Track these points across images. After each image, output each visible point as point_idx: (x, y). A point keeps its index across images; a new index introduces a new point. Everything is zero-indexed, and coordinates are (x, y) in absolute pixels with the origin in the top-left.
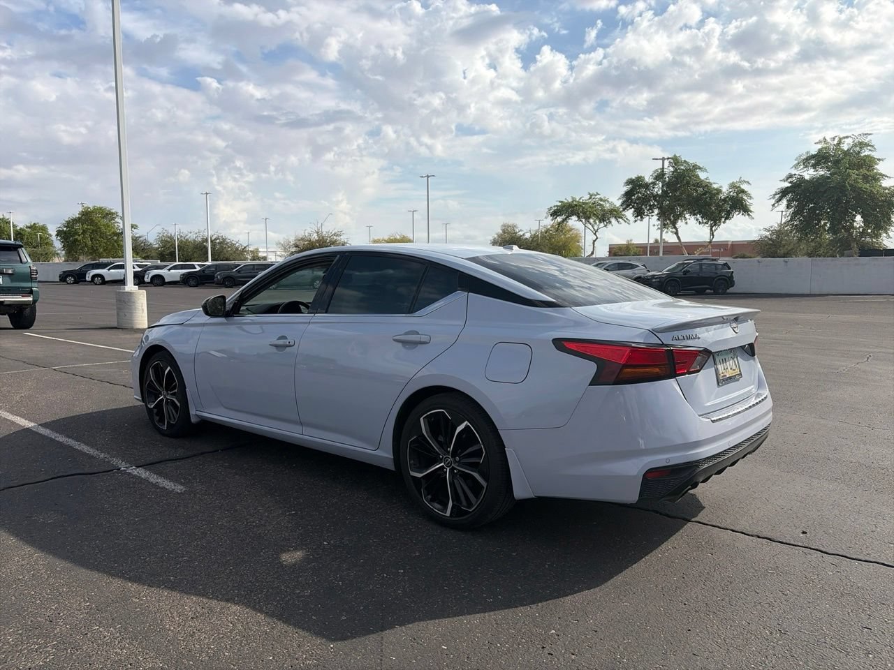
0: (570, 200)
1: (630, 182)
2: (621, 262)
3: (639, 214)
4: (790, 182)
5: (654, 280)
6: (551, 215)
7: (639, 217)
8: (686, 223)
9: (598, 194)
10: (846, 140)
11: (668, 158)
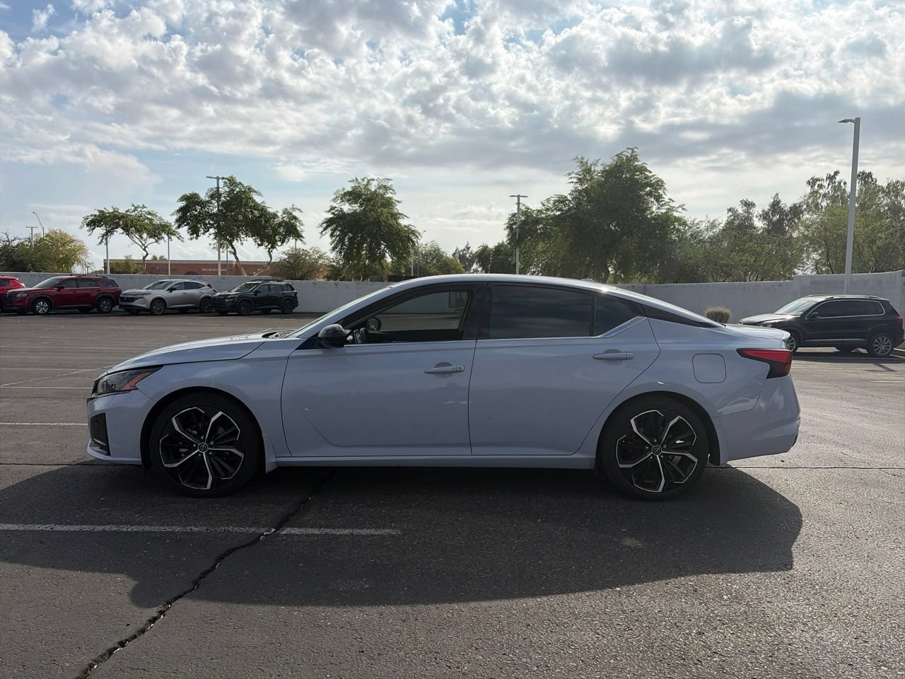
0: (111, 210)
1: (185, 198)
2: (187, 281)
3: (194, 232)
4: (333, 213)
5: (227, 300)
6: (88, 225)
7: (195, 235)
8: (242, 244)
9: (144, 207)
10: (372, 182)
11: (223, 178)
